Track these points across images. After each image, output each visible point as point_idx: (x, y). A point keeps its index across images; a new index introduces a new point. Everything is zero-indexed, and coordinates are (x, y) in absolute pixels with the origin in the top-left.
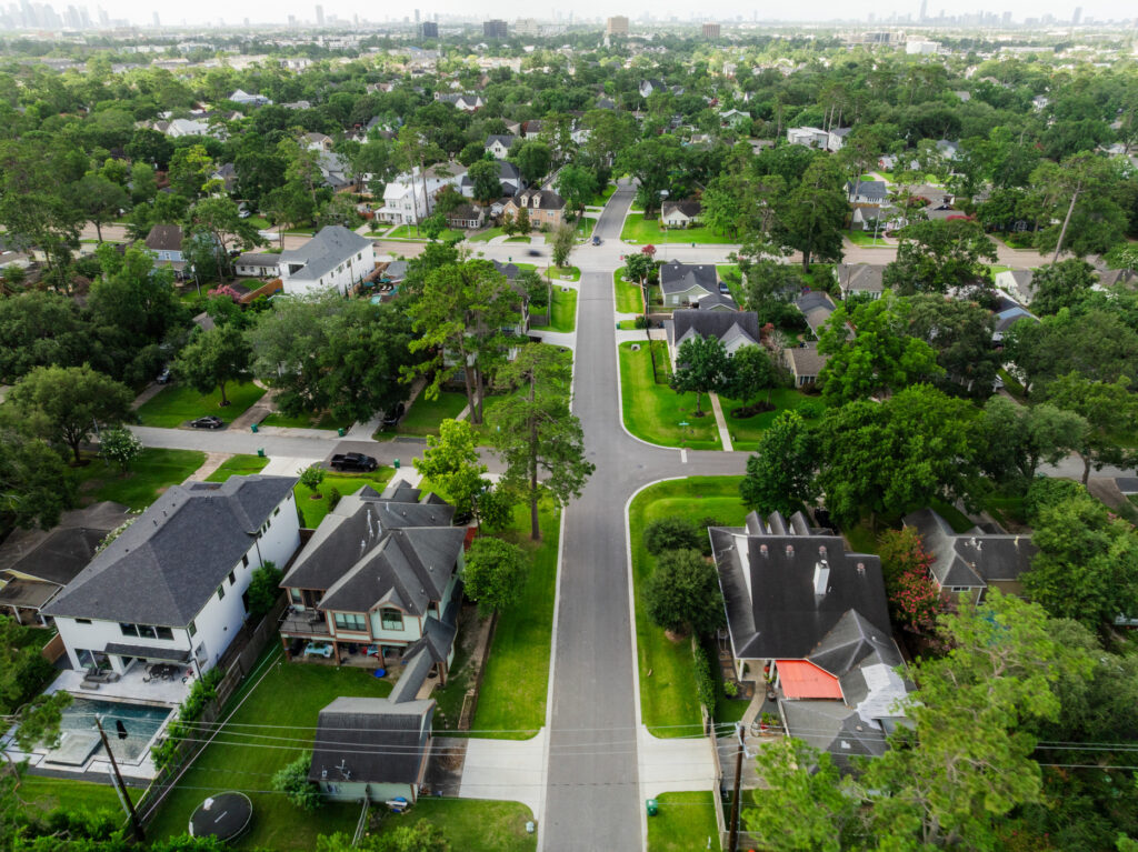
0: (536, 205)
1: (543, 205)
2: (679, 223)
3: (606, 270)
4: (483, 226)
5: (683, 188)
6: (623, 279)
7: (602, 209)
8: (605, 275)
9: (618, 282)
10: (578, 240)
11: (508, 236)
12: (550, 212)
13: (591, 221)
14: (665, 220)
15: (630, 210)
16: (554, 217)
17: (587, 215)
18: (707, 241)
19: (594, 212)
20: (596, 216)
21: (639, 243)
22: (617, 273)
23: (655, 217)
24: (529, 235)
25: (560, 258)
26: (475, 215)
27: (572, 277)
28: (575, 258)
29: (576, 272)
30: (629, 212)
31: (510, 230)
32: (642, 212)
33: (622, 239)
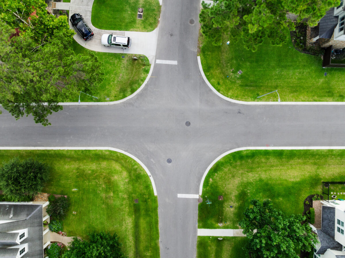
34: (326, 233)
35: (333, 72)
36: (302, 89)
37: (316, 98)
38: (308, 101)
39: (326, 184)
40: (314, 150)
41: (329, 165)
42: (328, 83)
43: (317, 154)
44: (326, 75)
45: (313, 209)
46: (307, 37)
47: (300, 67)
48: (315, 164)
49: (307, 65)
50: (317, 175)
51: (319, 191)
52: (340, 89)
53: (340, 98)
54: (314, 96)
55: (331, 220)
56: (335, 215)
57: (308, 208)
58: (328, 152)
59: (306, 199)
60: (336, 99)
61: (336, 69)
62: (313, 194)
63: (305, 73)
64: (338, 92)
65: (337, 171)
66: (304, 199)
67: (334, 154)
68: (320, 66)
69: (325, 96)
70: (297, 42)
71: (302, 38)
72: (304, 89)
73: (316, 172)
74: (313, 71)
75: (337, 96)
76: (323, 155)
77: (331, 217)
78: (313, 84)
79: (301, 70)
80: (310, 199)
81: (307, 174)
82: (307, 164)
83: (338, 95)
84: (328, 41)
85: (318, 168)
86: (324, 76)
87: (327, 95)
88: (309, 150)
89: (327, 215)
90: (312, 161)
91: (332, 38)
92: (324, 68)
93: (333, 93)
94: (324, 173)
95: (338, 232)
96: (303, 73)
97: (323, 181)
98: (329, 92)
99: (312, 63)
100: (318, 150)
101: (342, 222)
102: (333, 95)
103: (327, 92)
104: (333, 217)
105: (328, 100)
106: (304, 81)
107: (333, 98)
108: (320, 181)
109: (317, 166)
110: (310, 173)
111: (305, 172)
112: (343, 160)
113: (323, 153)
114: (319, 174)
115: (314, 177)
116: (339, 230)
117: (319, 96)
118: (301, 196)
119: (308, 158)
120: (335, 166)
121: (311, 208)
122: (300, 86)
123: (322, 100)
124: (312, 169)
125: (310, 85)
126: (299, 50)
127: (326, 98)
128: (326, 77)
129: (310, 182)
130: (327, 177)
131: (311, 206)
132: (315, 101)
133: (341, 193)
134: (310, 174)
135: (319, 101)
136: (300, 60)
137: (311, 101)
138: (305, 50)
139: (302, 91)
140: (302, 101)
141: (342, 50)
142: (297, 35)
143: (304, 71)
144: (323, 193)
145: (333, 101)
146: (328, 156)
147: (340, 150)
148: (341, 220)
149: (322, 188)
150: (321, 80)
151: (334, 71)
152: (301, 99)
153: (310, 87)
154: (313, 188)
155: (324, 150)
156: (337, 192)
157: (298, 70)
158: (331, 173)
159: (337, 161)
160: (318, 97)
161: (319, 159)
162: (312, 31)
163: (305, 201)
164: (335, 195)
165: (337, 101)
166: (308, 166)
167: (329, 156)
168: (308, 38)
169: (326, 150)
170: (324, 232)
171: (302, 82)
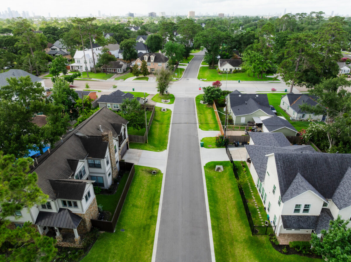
0: (152, 61)
1: (156, 60)
2: (229, 70)
3: (190, 96)
4: (124, 72)
5: (228, 54)
6: (202, 102)
7: (188, 64)
8: (190, 99)
9: (199, 104)
10: (175, 79)
11: (136, 77)
12: (160, 64)
13: (182, 70)
14: (221, 68)
15: (201, 65)
16: (161, 66)
17: (179, 67)
18: (246, 80)
19: (183, 66)
20: (185, 68)
21: (208, 80)
22: (197, 98)
23: (215, 68)
24: (148, 76)
25: (162, 89)
26: (120, 66)
27: (169, 101)
28: (171, 89)
29: (172, 98)
30: (201, 66)
31: (137, 73)
32: (208, 66)
33: (199, 78)
34: (316, 225)
35: (122, 223)
36: (135, 257)
37: (149, 242)
38: (152, 249)
39: (254, 231)
40: (214, 245)
41: (230, 230)
42: (133, 229)
43: (219, 241)
44: (123, 230)
45: (291, 243)
46: (70, 246)
47: (106, 256)
48: (232, 244)
49: (105, 248)
50: (246, 241)
51: (265, 238)
52: (142, 219)
53: (153, 218)
54: (146, 244)
55: (298, 220)
56: (290, 216)
57: (291, 249)
58: (215, 230)
59: (281, 252)
60: (154, 222)
61: (119, 221)
62: (271, 245)
63: (116, 251)
64: (146, 221)
65: (236, 222)
66: (282, 255)
67: (217, 225)
68: (111, 235)
69: (148, 232)
70: (71, 258)
71: (69, 252)
72: (136, 254)
73: (241, 242)
74: (116, 242)
75: (150, 222)
76: (219, 235)
77: (294, 220)
78: (132, 244)
79: (111, 255)
80: (278, 247)
81: (247, 252)
82: (234, 253)
83: (149, 220)
84: (84, 221)
85: (236, 241)
86: (125, 232)
87: (147, 231)
88: (215, 250)
89: (294, 223)
90: (229, 247)
91: (82, 216)
92: (115, 231)
93: (146, 225)
94: (242, 234)
95: (310, 211)
96: (115, 253)
97: (252, 235)
98: (144, 228)
99: (105, 243)
100: (214, 240)
101: (296, 207)
102: (148, 225)
103: (144, 231)
104: (293, 217)
105: (153, 229)
106: (125, 254)
107: (152, 225)
108: (251, 237)
109: (235, 242)
110: (244, 249)
111: (244, 255)
112: (223, 218)
113: (217, 235)
114: (244, 240)
115: (249, 244)
116: (306, 210)
117: (148, 238)
118: (279, 258)
119: (225, 251)
120: (231, 225)
121: (291, 246)
122: (131, 259)
123: (152, 235)
124: (239, 247)
125: (132, 247)
126: (84, 256)
127: (151, 231)
128: (126, 230)
129: (257, 249)
130: (246, 231)
131: (287, 246)
132: (152, 242)
133: (261, 218)
134: (246, 249)
135: (154, 237)
136: (97, 256)
137: (153, 247)
138: (86, 249)
139: (138, 256)
140: (151, 256)
141: (100, 213)
142: (62, 258)
143: (112, 252)
144: (266, 234)
145: (156, 224)
146: (220, 231)
147: (211, 219)
148: (294, 208)
149: (260, 236)
150: (129, 235)
151: (121, 221)
152: (148, 257)
153: (135, 247)
154: (263, 244)
155: (213, 234)
156: (261, 222)
157: (110, 258)
158: (239, 227)
159: (224, 223)
160: (148, 240)
161: (225, 240)
162: (65, 241)
163: (284, 253)
164: (264, 223)
165: (156, 221)
166: (236, 251)
167: (220, 229)
168: (72, 245)
169: (213, 232)
170: (316, 227)
171: (126, 255)
